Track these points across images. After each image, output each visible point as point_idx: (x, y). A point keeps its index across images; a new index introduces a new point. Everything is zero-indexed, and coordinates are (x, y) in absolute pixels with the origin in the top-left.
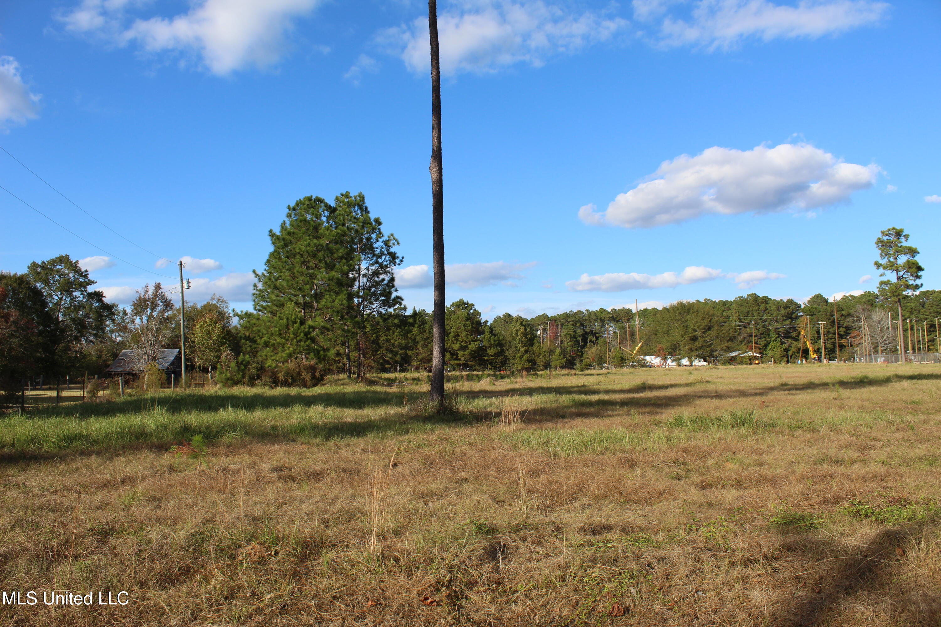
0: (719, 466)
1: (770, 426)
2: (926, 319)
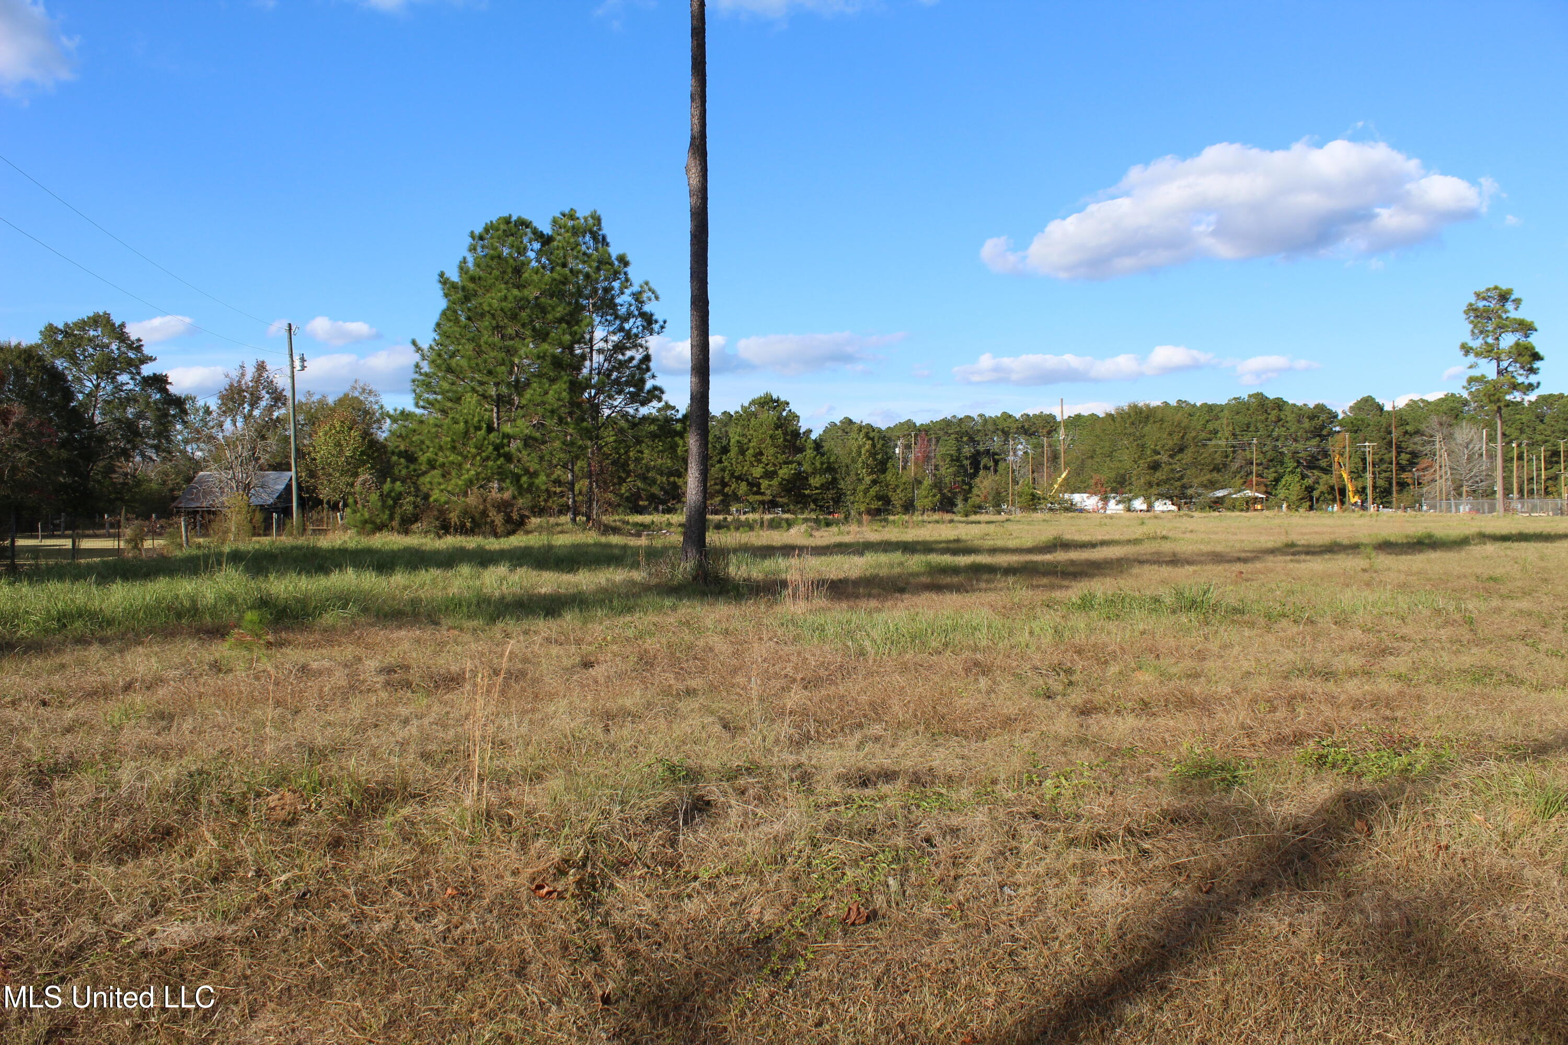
2: (1546, 441)
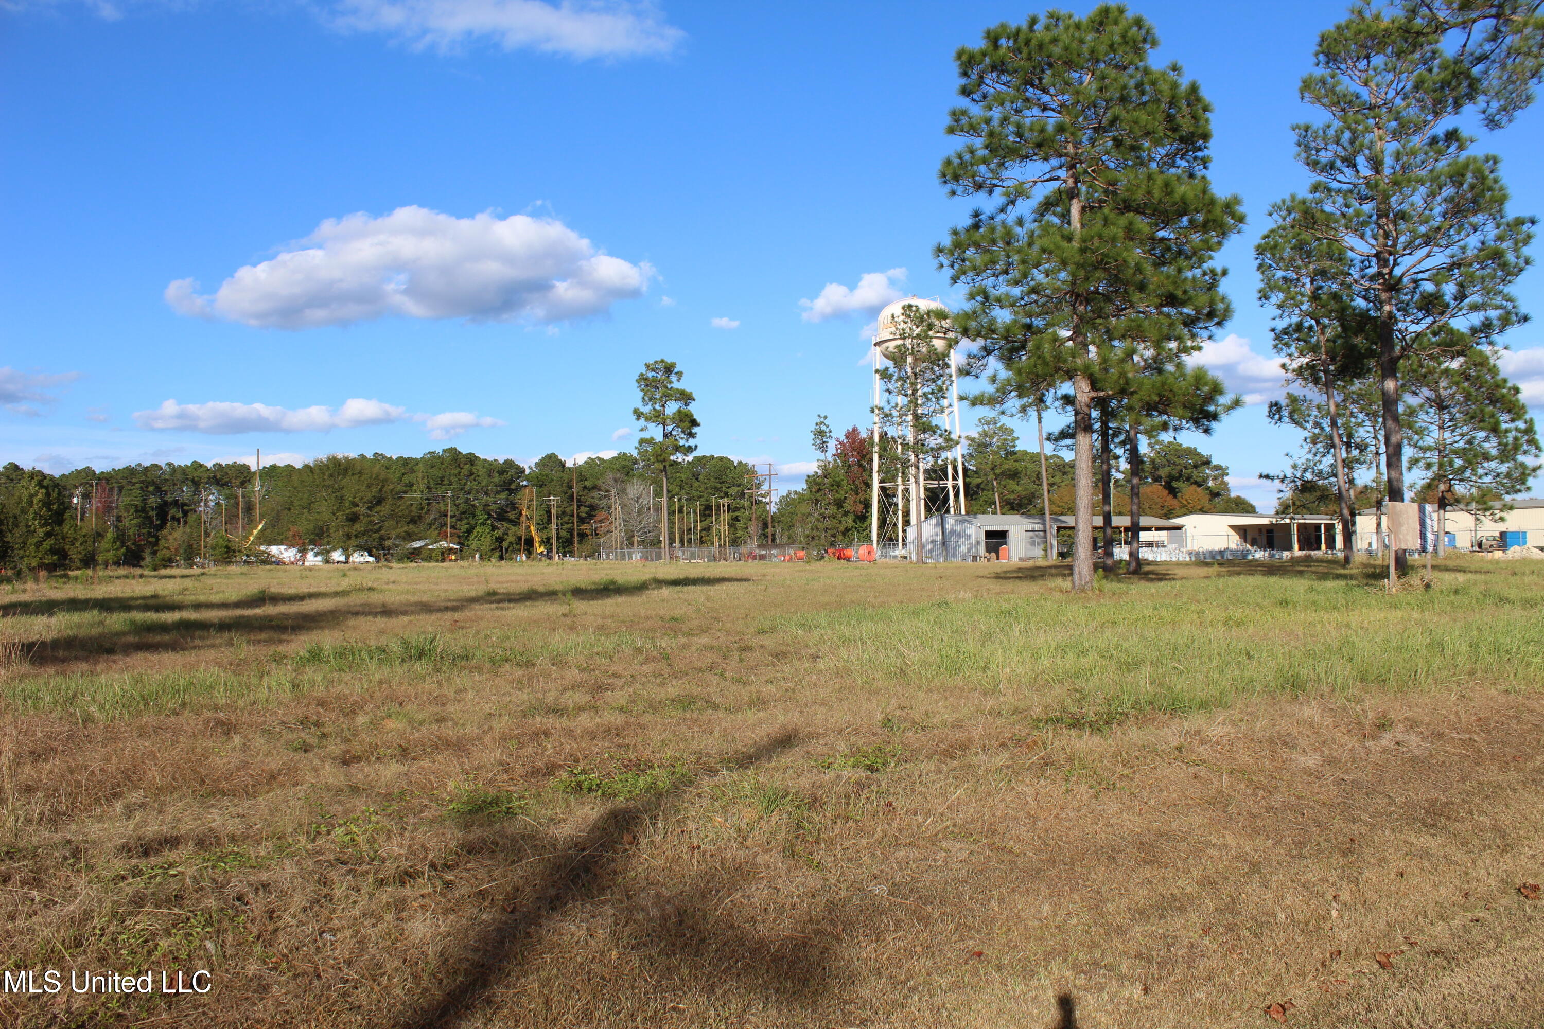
0: (374, 725)
1: (462, 659)
2: (701, 497)
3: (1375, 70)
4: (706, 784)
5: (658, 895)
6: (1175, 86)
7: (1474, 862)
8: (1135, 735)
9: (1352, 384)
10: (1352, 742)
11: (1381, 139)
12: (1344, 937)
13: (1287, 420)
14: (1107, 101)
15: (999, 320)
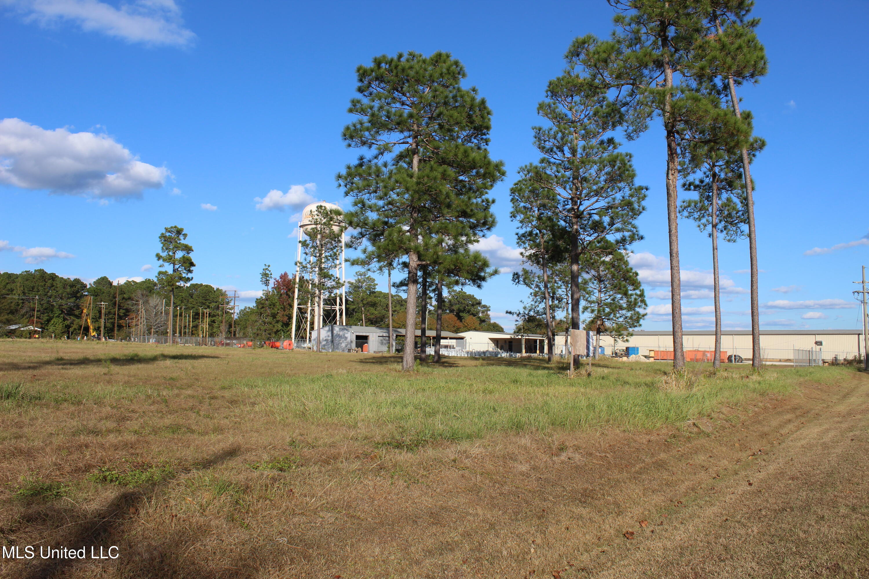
1: (37, 399)
2: (193, 308)
3: (575, 103)
4: (183, 478)
5: (149, 545)
6: (473, 99)
7: (604, 521)
8: (431, 452)
9: (556, 266)
10: (545, 458)
11: (576, 139)
12: (537, 563)
13: (522, 283)
14: (437, 104)
15: (370, 218)
